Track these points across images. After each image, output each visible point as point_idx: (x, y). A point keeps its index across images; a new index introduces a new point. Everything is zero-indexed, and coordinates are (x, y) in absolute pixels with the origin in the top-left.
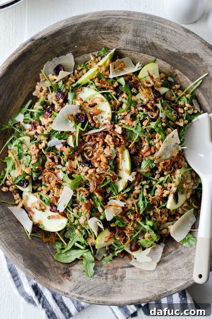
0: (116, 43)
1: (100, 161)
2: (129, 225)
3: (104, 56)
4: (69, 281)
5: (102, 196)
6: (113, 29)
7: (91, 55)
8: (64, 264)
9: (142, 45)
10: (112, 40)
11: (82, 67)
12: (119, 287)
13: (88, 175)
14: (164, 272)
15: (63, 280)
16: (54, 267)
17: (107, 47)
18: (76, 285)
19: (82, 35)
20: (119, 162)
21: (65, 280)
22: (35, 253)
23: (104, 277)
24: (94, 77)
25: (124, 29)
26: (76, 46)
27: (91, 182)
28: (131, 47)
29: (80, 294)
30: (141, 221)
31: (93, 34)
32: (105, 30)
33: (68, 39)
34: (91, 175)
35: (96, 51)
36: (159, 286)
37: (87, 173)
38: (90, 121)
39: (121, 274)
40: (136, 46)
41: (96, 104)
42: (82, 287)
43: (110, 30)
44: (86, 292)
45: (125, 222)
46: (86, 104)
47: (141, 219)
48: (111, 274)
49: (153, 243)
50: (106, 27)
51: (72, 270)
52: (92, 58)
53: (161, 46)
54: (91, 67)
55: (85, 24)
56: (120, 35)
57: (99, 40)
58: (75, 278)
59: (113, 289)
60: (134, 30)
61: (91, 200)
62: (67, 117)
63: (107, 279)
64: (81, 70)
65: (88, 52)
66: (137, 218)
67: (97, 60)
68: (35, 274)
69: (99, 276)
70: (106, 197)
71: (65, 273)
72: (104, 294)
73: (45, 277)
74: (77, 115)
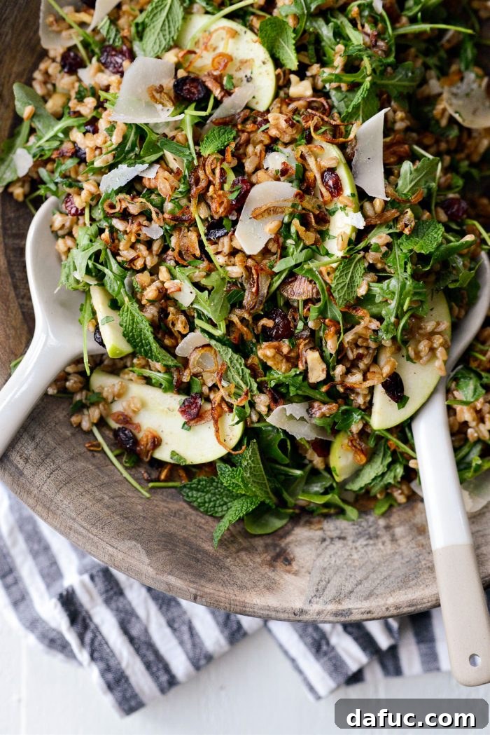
4: (293, 577)
8: (264, 537)
15: (277, 578)
16: (238, 551)
18: (318, 579)
21: (282, 577)
22: (172, 528)
23: (386, 538)
29: (339, 602)
38: (217, 92)
42: (336, 581)
44: (351, 592)
48: (402, 523)
51: (292, 546)
58: (308, 564)
59: (423, 562)
62: (147, 98)
63: (396, 540)
68: (193, 582)
69: (370, 538)
71: (275, 558)
72: (405, 583)
73: (224, 584)
74: (179, 84)
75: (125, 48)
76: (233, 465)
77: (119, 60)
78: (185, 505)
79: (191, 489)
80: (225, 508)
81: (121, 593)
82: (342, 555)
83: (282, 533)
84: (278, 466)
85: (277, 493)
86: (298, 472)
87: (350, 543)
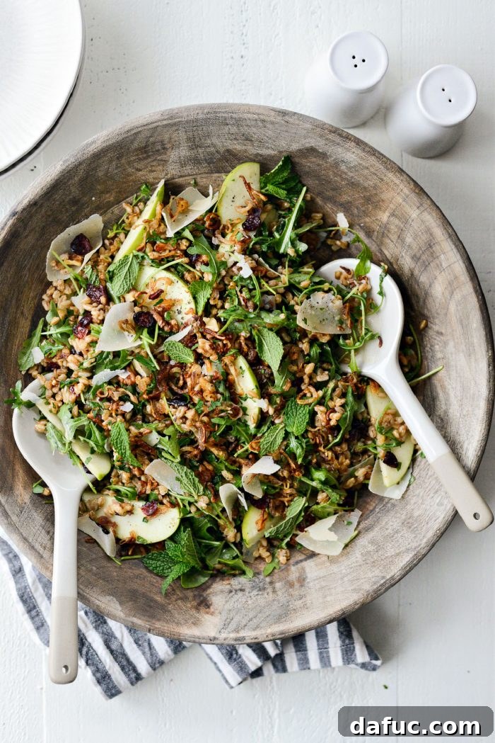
0: (163, 170)
1: (201, 391)
2: (285, 488)
3: (148, 199)
4: (210, 616)
5: (223, 450)
6: (150, 148)
7: (124, 205)
8: (193, 590)
9: (211, 158)
10: (154, 168)
11: (115, 232)
12: (301, 599)
13: (188, 422)
14: (371, 548)
15: (200, 617)
16: (176, 600)
17: (148, 182)
18: (225, 618)
19: (98, 177)
20: (234, 382)
21: (203, 617)
22: (135, 587)
23: (270, 590)
24: (143, 244)
25: (169, 142)
26: (93, 199)
27: (197, 432)
28: (191, 169)
29: (238, 632)
30: (304, 475)
31: (116, 168)
32: (137, 155)
33: (75, 191)
34: (193, 420)
35: (133, 195)
36: (370, 575)
37: (184, 418)
38: (160, 323)
39: (297, 575)
40: (201, 164)
41: (162, 291)
42: (237, 618)
43: (146, 152)
44: (245, 626)
45: (276, 486)
46: (145, 295)
47: (301, 472)
48: (280, 580)
49: (336, 507)
50: (136, 150)
51: (211, 596)
52: (129, 209)
53: (246, 151)
54: (130, 225)
55: (97, 156)
56: (166, 154)
57: (131, 175)
58: (220, 608)
59: (291, 606)
60: (189, 139)
61: (205, 463)
62: (118, 328)
63: (276, 591)
64: (116, 236)
65: (118, 202)
66: (295, 472)
67: (137, 209)
68: (149, 621)
69: (260, 590)
70: (230, 449)
71: (199, 604)
72: (279, 619)
73: (167, 622)
74: (137, 317)
75: (101, 287)
76: (175, 542)
77: (98, 295)
78: (144, 571)
79: (149, 559)
80: (169, 570)
81: (105, 622)
82: (242, 601)
83: (205, 587)
84: (204, 541)
85: (203, 560)
86: (217, 543)
87: (247, 594)
